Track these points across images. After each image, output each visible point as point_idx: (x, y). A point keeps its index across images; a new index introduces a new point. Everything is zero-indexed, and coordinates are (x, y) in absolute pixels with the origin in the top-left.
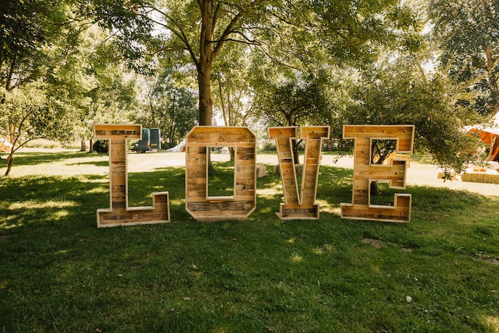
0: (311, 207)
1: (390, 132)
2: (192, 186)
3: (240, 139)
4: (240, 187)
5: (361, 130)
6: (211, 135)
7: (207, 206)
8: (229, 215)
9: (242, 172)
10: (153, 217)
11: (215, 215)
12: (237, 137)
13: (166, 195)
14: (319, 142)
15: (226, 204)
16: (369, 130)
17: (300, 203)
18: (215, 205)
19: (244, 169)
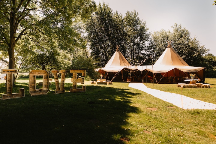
0: (63, 90)
1: (81, 71)
2: (31, 86)
3: (44, 73)
4: (44, 86)
5: (74, 71)
6: (36, 72)
7: (35, 92)
8: (41, 94)
9: (45, 82)
10: (19, 96)
11: (37, 94)
12: (43, 73)
13: (23, 89)
14: (64, 74)
15: (40, 91)
16: (76, 71)
17: (60, 89)
18: (38, 91)
19: (45, 81)
